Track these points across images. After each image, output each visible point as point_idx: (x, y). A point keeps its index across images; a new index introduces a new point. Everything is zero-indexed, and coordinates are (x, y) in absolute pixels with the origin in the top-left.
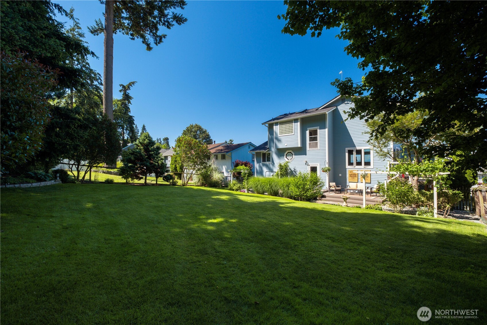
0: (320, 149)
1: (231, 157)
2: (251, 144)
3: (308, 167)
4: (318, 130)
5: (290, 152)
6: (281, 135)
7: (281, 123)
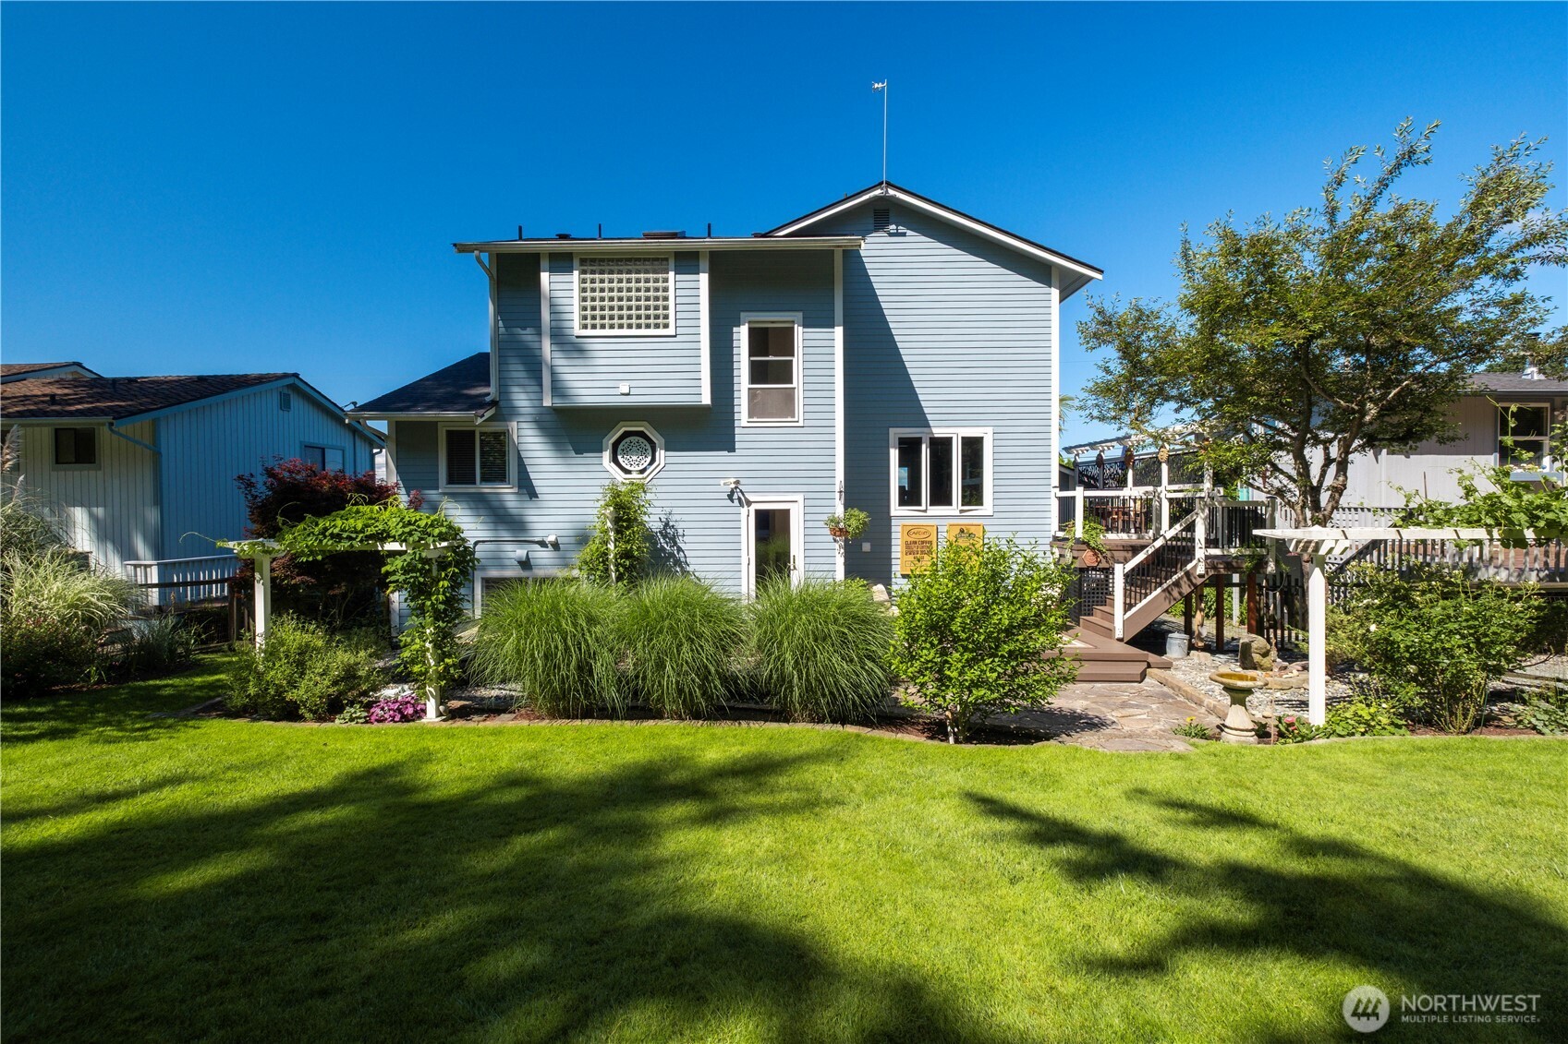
0: (807, 423)
1: (157, 455)
2: (293, 387)
3: (744, 510)
4: (799, 331)
5: (641, 434)
6: (589, 332)
7: (593, 261)
